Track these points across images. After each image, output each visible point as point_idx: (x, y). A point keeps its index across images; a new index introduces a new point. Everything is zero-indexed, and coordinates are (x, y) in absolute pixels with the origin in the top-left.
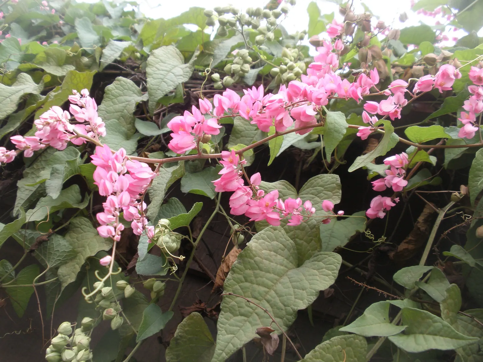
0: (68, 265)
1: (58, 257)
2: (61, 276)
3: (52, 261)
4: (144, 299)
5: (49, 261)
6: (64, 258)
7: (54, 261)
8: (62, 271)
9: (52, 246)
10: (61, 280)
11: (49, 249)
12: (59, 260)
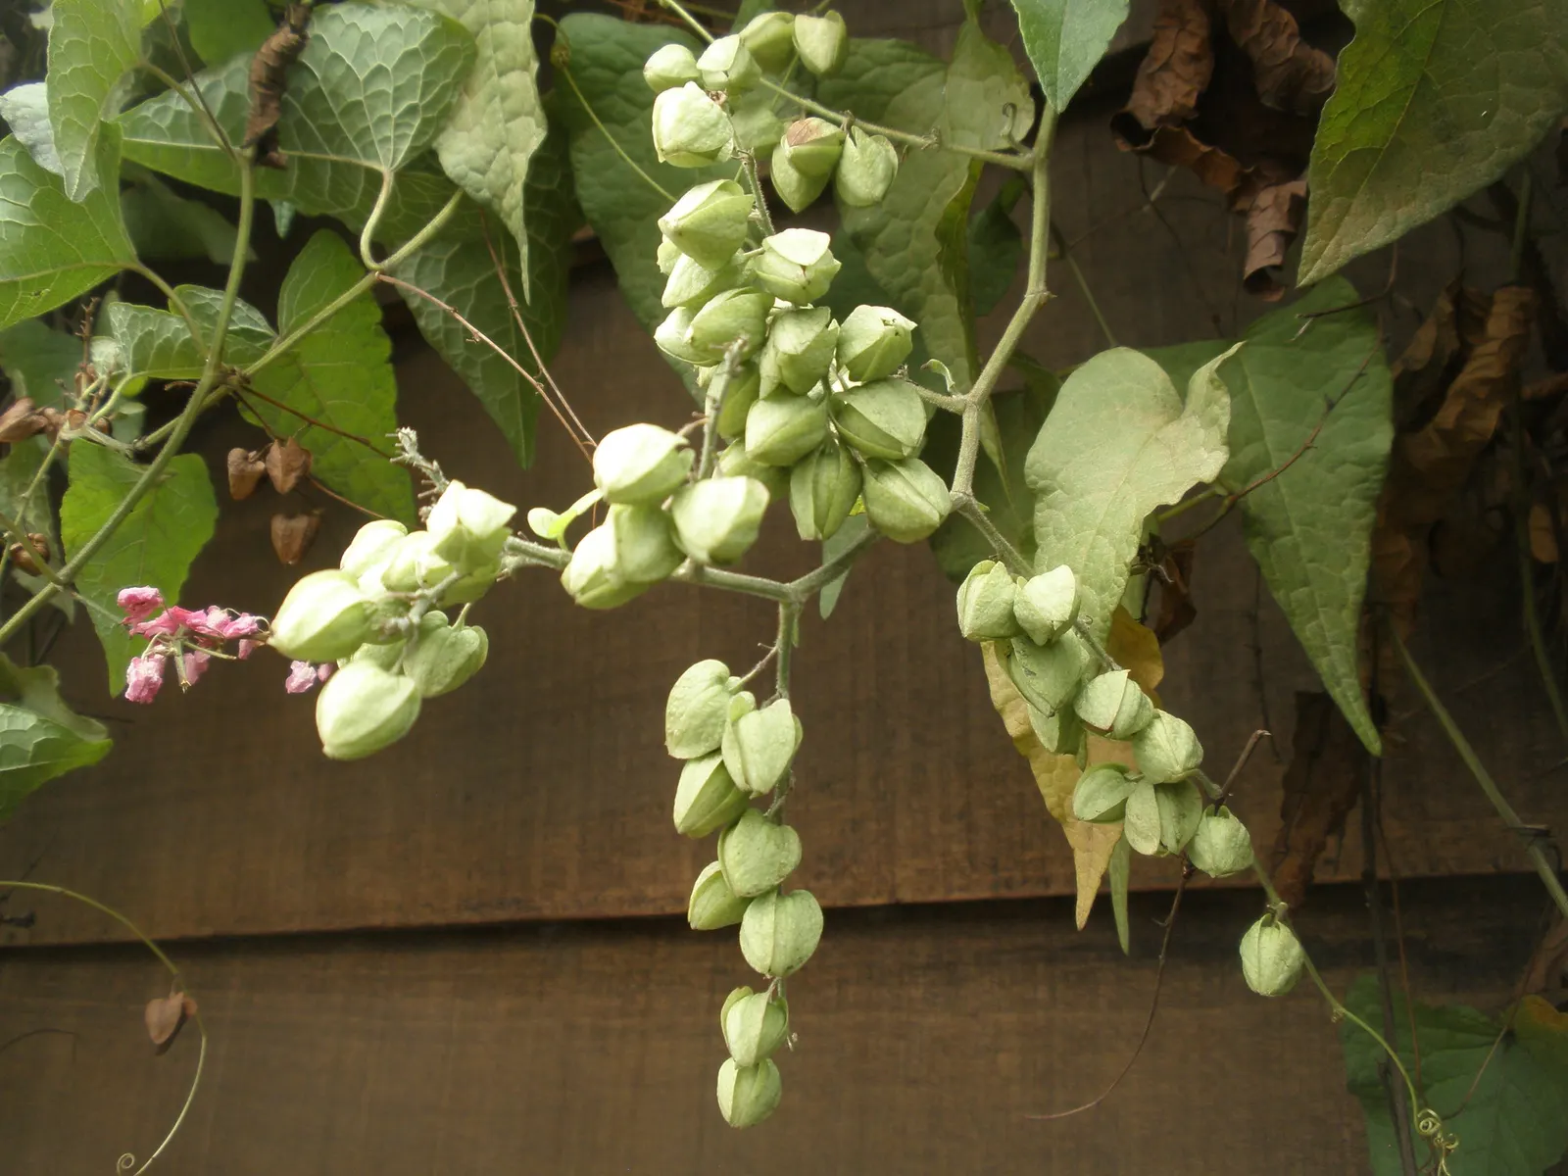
0: (467, 114)
1: (397, 101)
2: (475, 176)
3: (386, 140)
4: (900, 59)
5: (369, 150)
6: (427, 86)
7: (390, 133)
8: (457, 154)
9: (339, 71)
10: (485, 194)
11: (335, 94)
12: (412, 111)
